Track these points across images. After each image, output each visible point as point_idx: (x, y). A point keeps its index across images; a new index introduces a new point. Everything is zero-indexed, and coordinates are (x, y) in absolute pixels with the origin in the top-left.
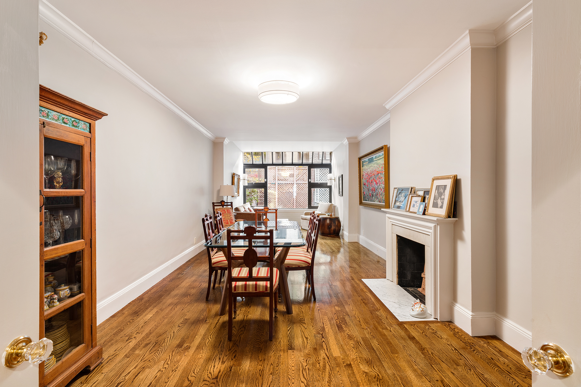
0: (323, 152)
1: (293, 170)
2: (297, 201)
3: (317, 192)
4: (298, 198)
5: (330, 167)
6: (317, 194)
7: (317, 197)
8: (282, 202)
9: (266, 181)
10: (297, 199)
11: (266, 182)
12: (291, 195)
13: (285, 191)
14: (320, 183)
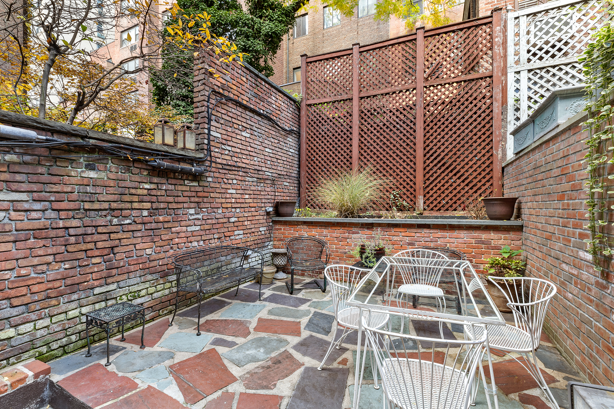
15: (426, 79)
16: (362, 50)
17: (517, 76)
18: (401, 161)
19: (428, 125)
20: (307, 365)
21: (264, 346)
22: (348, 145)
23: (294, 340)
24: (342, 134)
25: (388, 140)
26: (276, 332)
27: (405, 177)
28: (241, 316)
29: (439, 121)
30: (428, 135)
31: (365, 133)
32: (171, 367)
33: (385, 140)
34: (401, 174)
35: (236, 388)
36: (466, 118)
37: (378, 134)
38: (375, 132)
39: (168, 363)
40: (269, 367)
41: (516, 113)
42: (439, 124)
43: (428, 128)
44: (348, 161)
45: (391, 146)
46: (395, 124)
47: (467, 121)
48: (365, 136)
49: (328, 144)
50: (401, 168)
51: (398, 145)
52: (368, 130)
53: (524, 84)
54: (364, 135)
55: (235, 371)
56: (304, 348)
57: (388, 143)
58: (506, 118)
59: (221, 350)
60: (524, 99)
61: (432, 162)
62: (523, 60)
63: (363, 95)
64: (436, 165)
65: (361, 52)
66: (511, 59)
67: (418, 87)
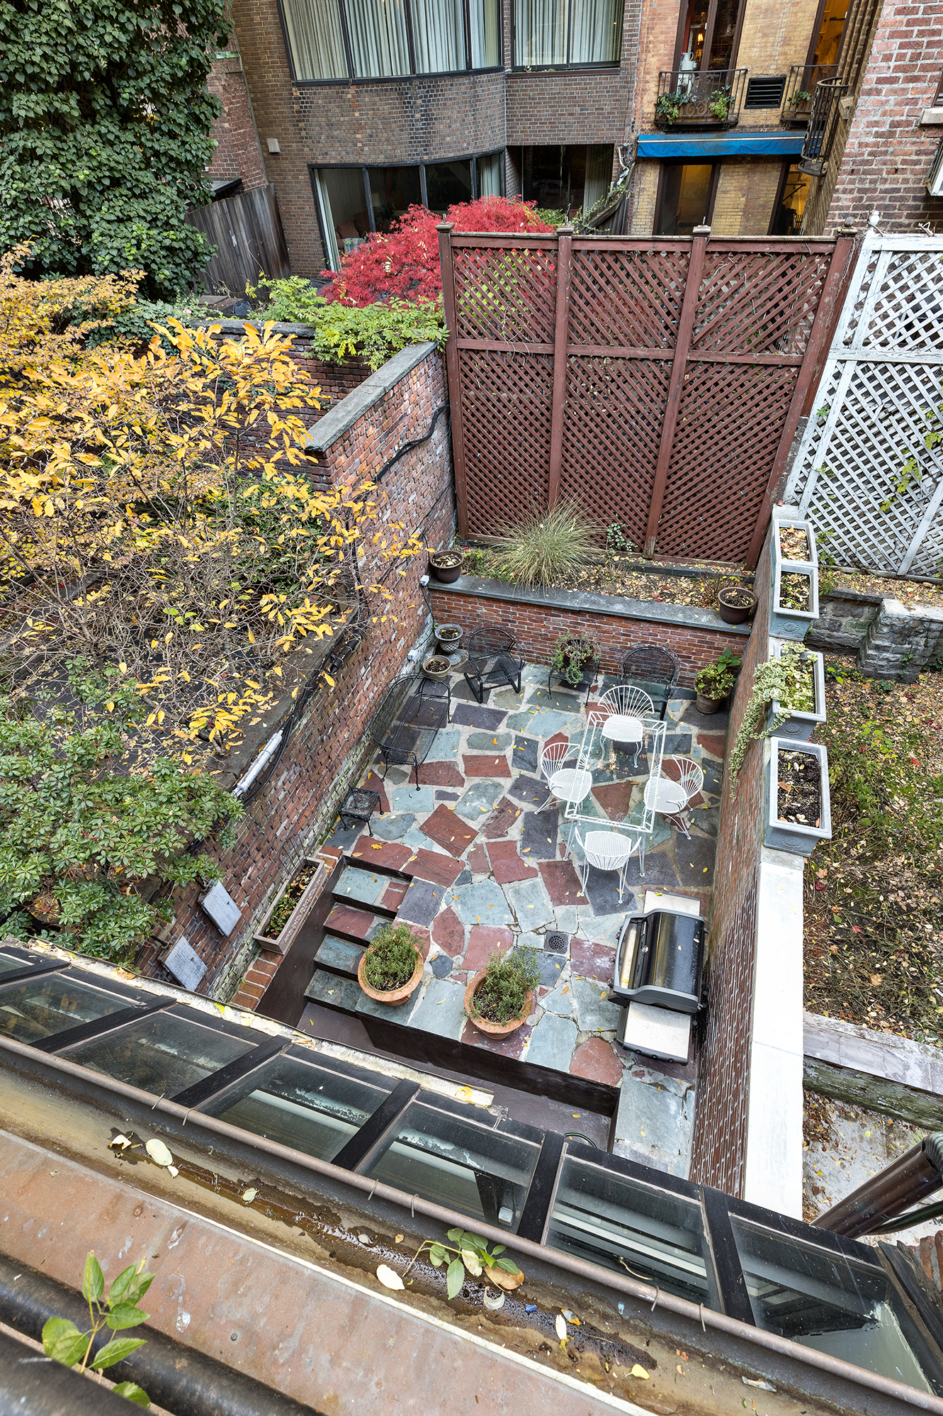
3: (821, 423)
6: (818, 438)
13: (611, 409)
15: (694, 346)
16: (578, 246)
17: (840, 366)
18: (630, 481)
19: (683, 430)
20: (526, 810)
21: (483, 795)
22: (542, 441)
23: (507, 783)
24: (531, 418)
25: (612, 443)
26: (487, 775)
27: (633, 505)
28: (442, 754)
29: (702, 426)
30: (680, 445)
31: (574, 424)
32: (421, 828)
33: (608, 443)
34: (629, 500)
35: (481, 839)
36: (744, 429)
37: (597, 430)
38: (592, 425)
39: (415, 826)
40: (496, 817)
41: (818, 429)
42: (700, 431)
43: (681, 435)
44: (541, 467)
45: (618, 454)
46: (628, 417)
47: (744, 434)
48: (575, 430)
49: (505, 433)
50: (629, 490)
51: (628, 455)
52: (580, 419)
53: (845, 383)
54: (571, 427)
55: (474, 825)
56: (518, 792)
57: (613, 448)
58: (801, 437)
59: (450, 805)
60: (836, 408)
61: (679, 488)
62: (858, 340)
63: (574, 350)
64: (683, 494)
65: (576, 252)
66: (842, 332)
67: (677, 362)
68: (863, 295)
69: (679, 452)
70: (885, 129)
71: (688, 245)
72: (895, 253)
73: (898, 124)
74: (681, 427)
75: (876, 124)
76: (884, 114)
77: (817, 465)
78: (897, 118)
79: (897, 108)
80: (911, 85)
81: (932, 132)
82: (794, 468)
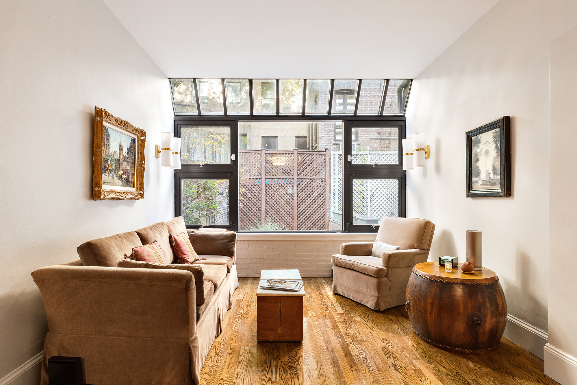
0: (388, 81)
1: (293, 156)
2: (299, 209)
3: (334, 194)
4: (301, 204)
5: (402, 123)
6: (334, 199)
7: (334, 203)
8: (273, 211)
9: (234, 159)
10: (299, 206)
11: (235, 163)
12: (288, 200)
13: (278, 193)
14: (376, 165)
15: (298, 175)
16: (266, 152)
18: (287, 214)
24: (255, 197)
27: (288, 222)
29: (304, 196)
30: (299, 202)
31: (268, 198)
33: (279, 203)
34: (287, 220)
37: (275, 199)
38: (273, 198)
43: (299, 199)
44: (259, 212)
45: (282, 206)
46: (284, 195)
50: (286, 218)
51: (285, 206)
52: (270, 196)
60: (337, 190)
61: (301, 216)
62: (337, 173)
63: (267, 177)
64: (303, 217)
65: (266, 154)
66: (332, 172)
67: (295, 179)
68: (334, 163)
69: (299, 204)
70: (326, 144)
71: (293, 152)
72: (338, 154)
73: (328, 144)
74: (298, 197)
75: (324, 143)
76: (325, 142)
77: (337, 206)
78: (328, 143)
79: (327, 141)
80: (329, 137)
81: (336, 145)
82: (331, 208)
